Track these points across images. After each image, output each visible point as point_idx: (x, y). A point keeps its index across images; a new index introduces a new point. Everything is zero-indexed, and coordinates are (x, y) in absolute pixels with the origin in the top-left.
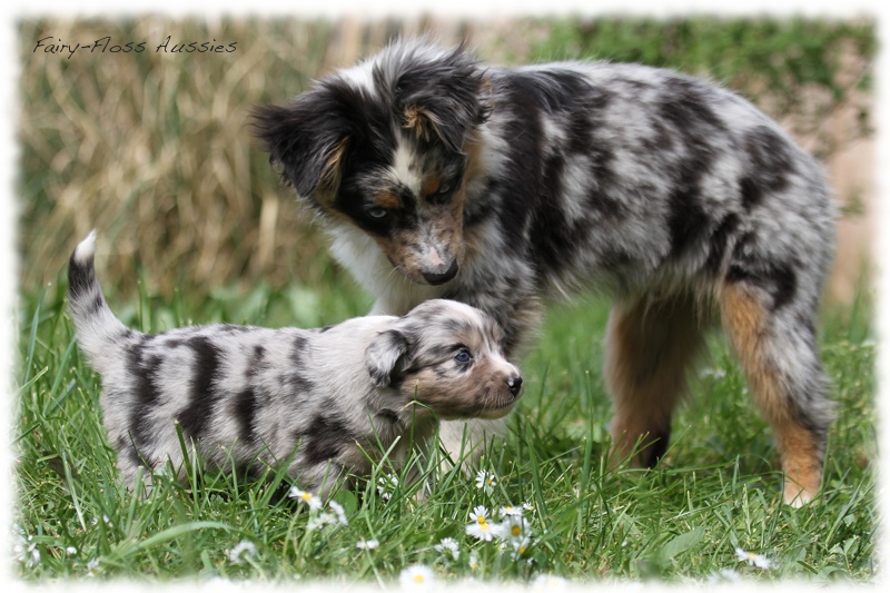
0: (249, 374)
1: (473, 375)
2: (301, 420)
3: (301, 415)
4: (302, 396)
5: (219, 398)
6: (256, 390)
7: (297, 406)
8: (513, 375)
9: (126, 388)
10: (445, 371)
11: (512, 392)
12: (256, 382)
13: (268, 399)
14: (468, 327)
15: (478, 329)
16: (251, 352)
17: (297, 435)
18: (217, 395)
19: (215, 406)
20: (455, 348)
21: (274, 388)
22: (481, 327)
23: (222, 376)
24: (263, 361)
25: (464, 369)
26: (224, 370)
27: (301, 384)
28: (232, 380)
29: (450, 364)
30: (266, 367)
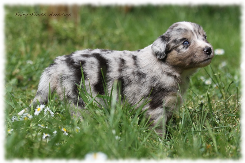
0: (120, 70)
1: (190, 50)
2: (145, 90)
3: (144, 88)
4: (143, 80)
5: (109, 81)
6: (124, 78)
7: (142, 85)
8: (206, 47)
9: (71, 74)
10: (180, 49)
11: (207, 54)
12: (124, 74)
13: (130, 82)
14: (186, 31)
15: (191, 31)
16: (119, 61)
17: (145, 97)
18: (108, 79)
19: (108, 84)
20: (182, 40)
21: (132, 77)
22: (192, 30)
23: (110, 72)
24: (125, 65)
25: (187, 48)
26: (111, 69)
27: (141, 75)
28: (114, 73)
29: (181, 47)
30: (127, 67)
